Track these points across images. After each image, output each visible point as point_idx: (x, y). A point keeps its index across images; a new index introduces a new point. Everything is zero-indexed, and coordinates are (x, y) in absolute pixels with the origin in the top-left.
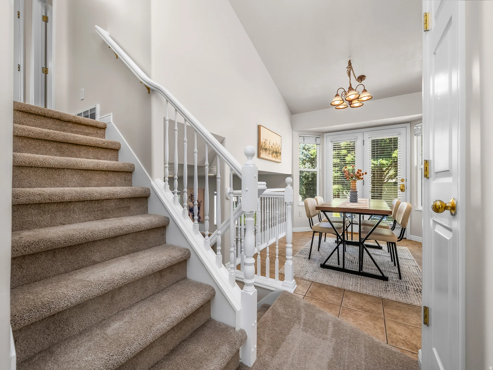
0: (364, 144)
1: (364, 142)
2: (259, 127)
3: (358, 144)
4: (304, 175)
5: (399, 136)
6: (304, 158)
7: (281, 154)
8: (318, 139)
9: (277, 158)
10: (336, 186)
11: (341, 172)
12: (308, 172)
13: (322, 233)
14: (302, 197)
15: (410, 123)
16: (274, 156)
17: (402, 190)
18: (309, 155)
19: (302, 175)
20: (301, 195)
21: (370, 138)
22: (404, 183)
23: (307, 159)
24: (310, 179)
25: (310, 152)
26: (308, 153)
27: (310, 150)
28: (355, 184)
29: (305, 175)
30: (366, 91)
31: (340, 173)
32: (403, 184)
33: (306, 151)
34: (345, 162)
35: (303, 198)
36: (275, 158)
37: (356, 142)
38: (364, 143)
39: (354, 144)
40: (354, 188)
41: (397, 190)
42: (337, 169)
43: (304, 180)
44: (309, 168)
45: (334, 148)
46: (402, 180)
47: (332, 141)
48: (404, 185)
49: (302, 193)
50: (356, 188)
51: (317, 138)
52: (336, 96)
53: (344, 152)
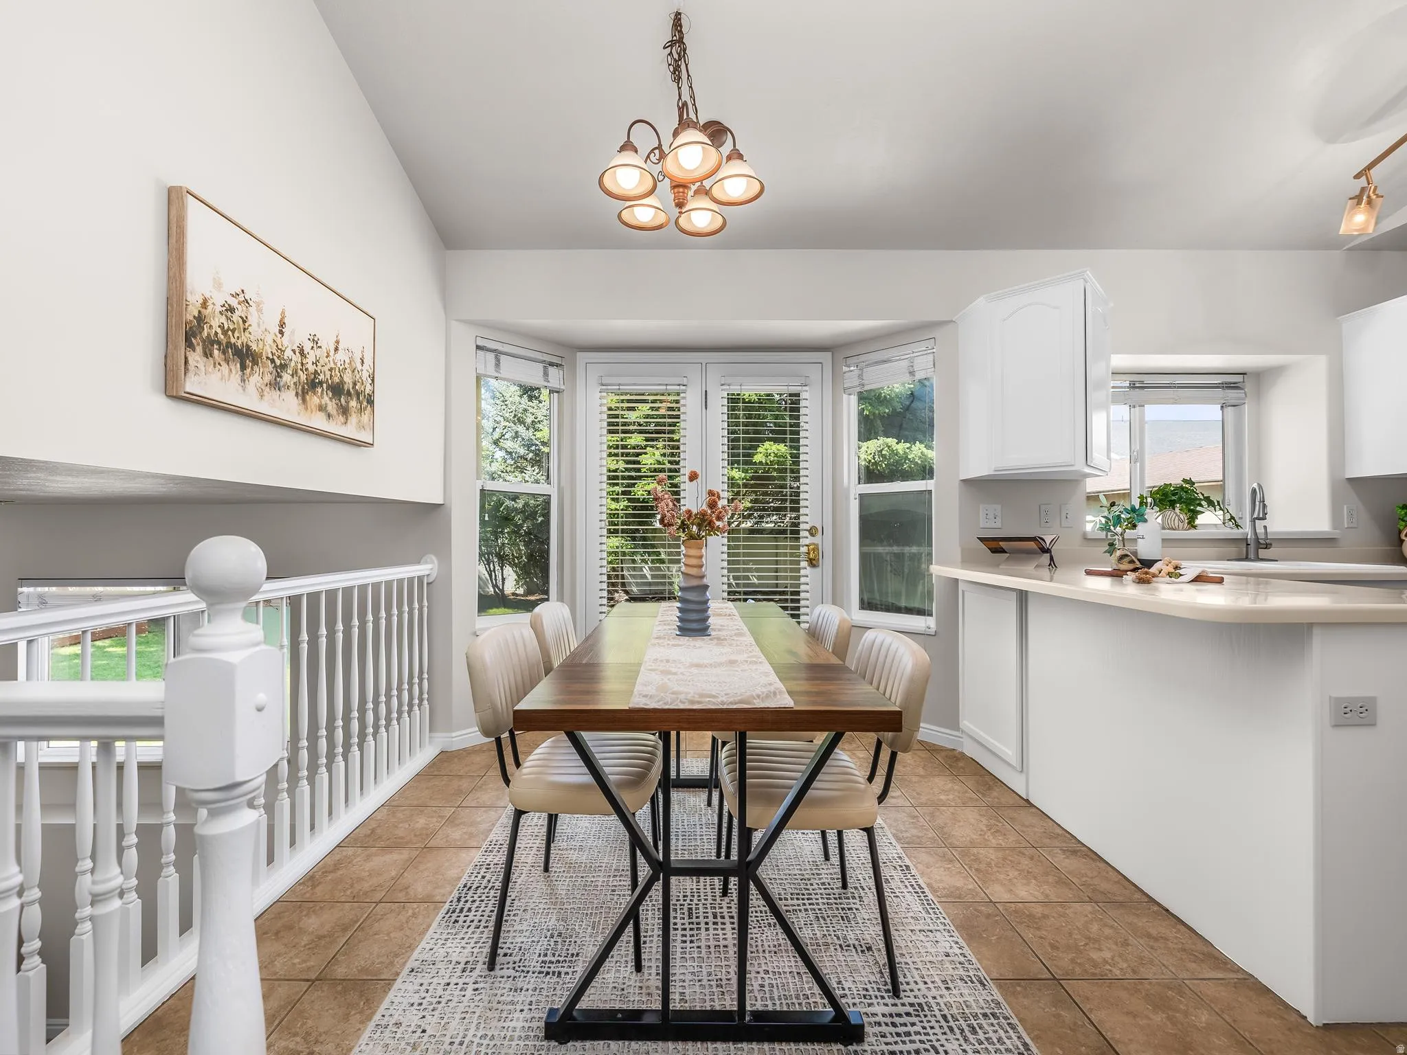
0: (706, 405)
1: (706, 398)
2: (175, 199)
3: (690, 405)
4: (520, 506)
5: (805, 388)
6: (522, 451)
7: (371, 402)
8: (552, 370)
9: (342, 419)
10: (615, 542)
11: (629, 500)
12: (534, 496)
13: (556, 815)
14: (516, 572)
15: (830, 353)
16: (322, 408)
17: (813, 563)
18: (537, 443)
19: (515, 506)
20: (512, 568)
21: (724, 387)
22: (817, 540)
23: (531, 455)
24: (540, 519)
25: (539, 434)
26: (533, 438)
27: (540, 426)
28: (699, 554)
29: (524, 506)
30: (740, 157)
31: (626, 503)
32: (814, 544)
33: (528, 429)
34: (639, 470)
35: (518, 576)
36: (329, 416)
37: (682, 395)
38: (706, 402)
39: (677, 402)
40: (693, 571)
41: (798, 563)
42: (617, 489)
43: (520, 522)
44: (537, 482)
45: (610, 416)
46: (812, 532)
47: (603, 382)
48: (817, 545)
49: (516, 561)
50: (703, 569)
51: (552, 364)
52: (623, 149)
53: (636, 439)
